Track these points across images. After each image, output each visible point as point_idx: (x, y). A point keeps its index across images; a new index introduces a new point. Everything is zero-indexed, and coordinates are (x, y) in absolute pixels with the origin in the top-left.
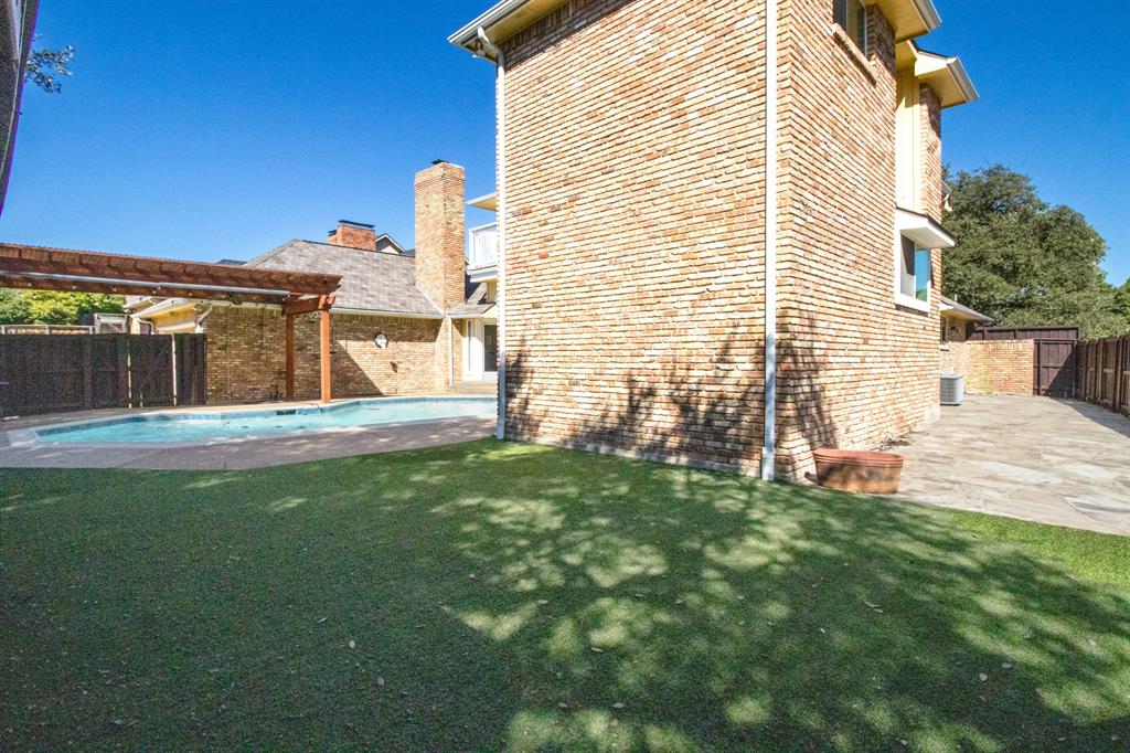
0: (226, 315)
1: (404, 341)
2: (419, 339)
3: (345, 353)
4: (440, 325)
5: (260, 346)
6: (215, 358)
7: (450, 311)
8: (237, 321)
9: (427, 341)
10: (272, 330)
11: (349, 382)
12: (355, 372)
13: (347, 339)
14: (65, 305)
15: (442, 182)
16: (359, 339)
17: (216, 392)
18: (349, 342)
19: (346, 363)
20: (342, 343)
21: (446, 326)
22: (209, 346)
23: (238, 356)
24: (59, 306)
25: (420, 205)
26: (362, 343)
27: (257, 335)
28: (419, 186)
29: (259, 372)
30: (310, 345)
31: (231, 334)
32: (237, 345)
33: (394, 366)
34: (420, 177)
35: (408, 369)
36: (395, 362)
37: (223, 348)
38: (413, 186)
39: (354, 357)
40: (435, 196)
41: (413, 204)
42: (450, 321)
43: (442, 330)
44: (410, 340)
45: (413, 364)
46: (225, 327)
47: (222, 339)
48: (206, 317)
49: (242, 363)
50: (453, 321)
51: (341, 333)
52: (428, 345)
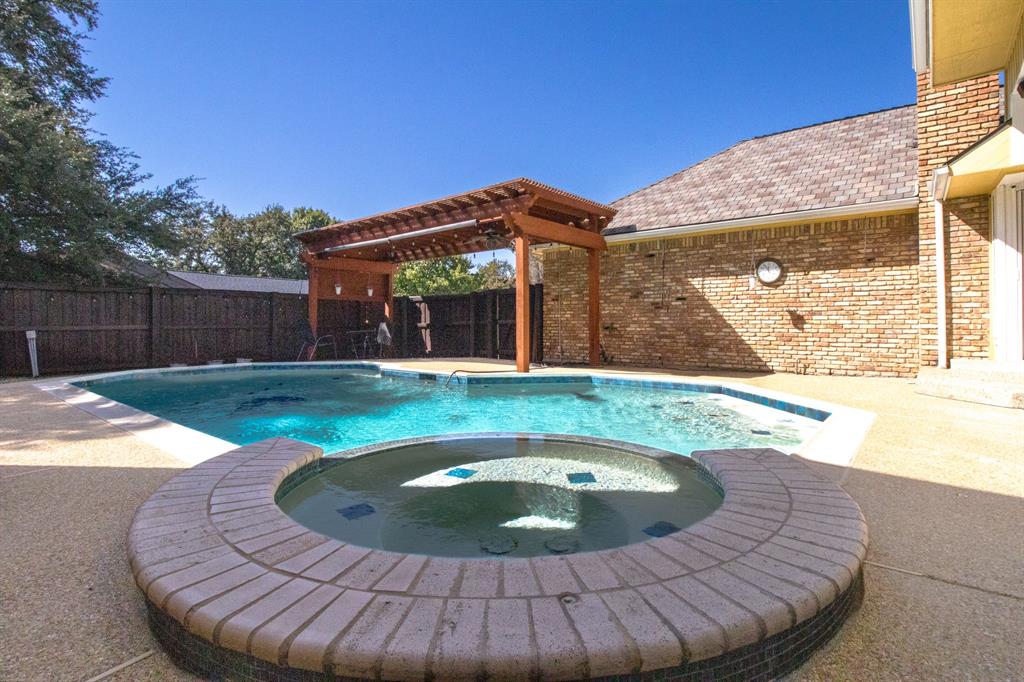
0: (557, 258)
1: (826, 268)
2: (869, 261)
3: (702, 298)
6: (550, 310)
9: (891, 263)
12: (719, 330)
13: (705, 275)
16: (725, 274)
17: (550, 348)
18: (708, 280)
19: (702, 315)
20: (696, 282)
22: (546, 297)
23: (569, 307)
26: (730, 280)
30: (648, 289)
31: (563, 283)
32: (568, 294)
33: (798, 320)
35: (837, 326)
36: (800, 311)
37: (556, 299)
39: (716, 305)
42: (938, 207)
43: (924, 235)
45: (851, 315)
46: (557, 275)
47: (555, 288)
49: (573, 316)
51: (695, 267)
52: (896, 272)
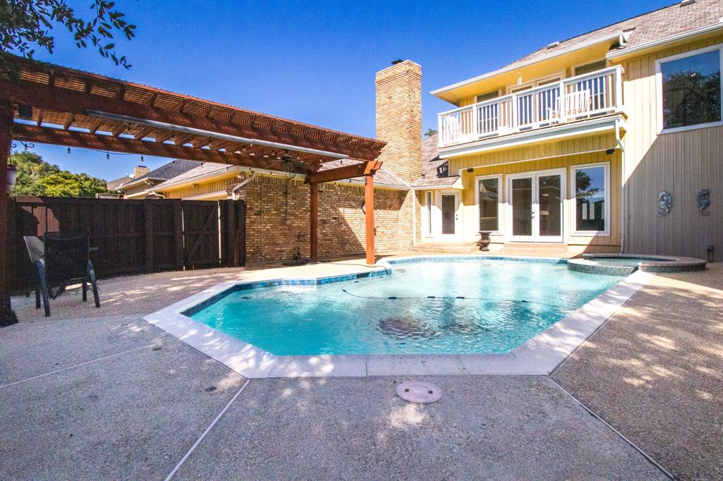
0: (260, 183)
1: (380, 209)
2: (390, 207)
3: (343, 218)
4: (405, 196)
5: (285, 212)
6: (252, 223)
7: (413, 184)
8: (269, 189)
9: (395, 209)
10: (294, 198)
11: (346, 244)
12: (349, 235)
13: (345, 207)
14: (71, 188)
15: (407, 77)
16: (352, 207)
17: (253, 254)
18: (346, 209)
19: (343, 227)
20: (341, 210)
21: (411, 196)
22: (248, 211)
23: (269, 221)
24: (67, 188)
25: (381, 97)
26: (353, 210)
27: (282, 203)
28: (380, 82)
29: (284, 235)
31: (264, 202)
32: (268, 210)
34: (381, 75)
35: (383, 232)
37: (258, 214)
38: (374, 83)
39: (349, 222)
40: (399, 89)
41: (374, 97)
42: (414, 192)
43: (407, 200)
44: (385, 209)
45: (386, 227)
46: (260, 194)
47: (257, 205)
48: (245, 185)
49: (272, 228)
50: (416, 191)
51: (340, 202)
52: (395, 212)
